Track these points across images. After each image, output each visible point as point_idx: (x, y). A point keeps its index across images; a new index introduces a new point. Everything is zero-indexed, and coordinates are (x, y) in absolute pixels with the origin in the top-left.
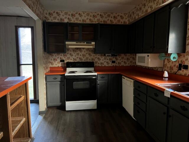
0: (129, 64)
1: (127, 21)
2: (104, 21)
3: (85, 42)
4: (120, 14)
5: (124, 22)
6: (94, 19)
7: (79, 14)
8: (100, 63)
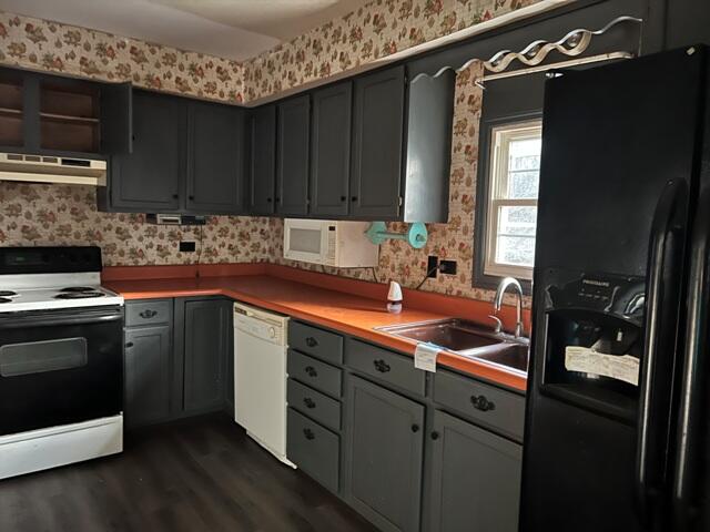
0: (247, 254)
1: (241, 89)
2: (149, 78)
3: (59, 159)
4: (217, 62)
5: (232, 94)
6: (105, 62)
7: (29, 28)
8: (127, 250)
